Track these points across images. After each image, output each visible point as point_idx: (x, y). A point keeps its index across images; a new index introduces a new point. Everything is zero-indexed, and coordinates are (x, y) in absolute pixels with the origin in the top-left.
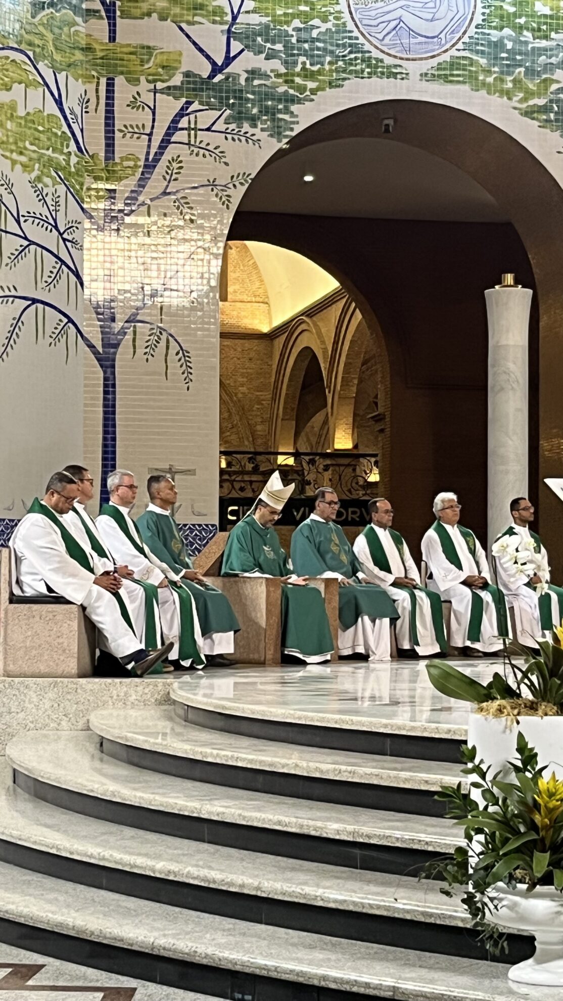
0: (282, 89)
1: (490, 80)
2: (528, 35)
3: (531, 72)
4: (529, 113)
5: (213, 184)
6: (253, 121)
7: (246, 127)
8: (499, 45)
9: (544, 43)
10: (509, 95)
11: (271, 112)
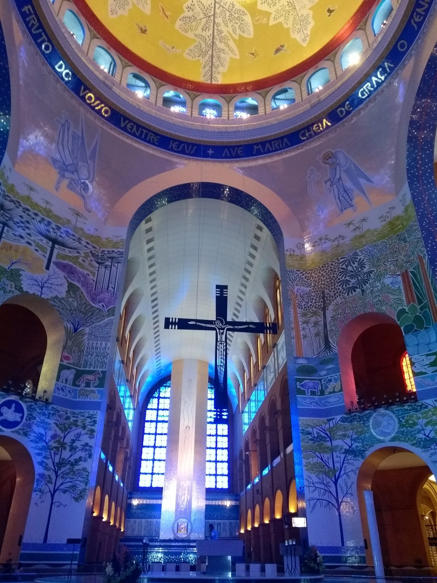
0: (362, 449)
1: (403, 439)
2: (409, 428)
3: (411, 436)
4: (413, 445)
5: (352, 470)
6: (358, 456)
7: (357, 458)
8: (403, 431)
9: (413, 429)
10: (407, 442)
11: (361, 454)
